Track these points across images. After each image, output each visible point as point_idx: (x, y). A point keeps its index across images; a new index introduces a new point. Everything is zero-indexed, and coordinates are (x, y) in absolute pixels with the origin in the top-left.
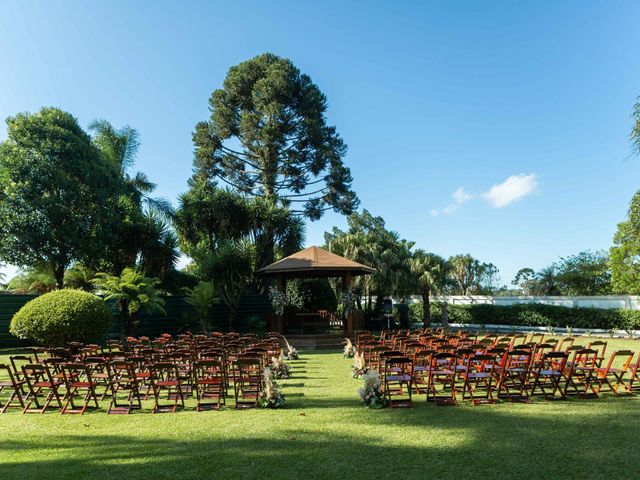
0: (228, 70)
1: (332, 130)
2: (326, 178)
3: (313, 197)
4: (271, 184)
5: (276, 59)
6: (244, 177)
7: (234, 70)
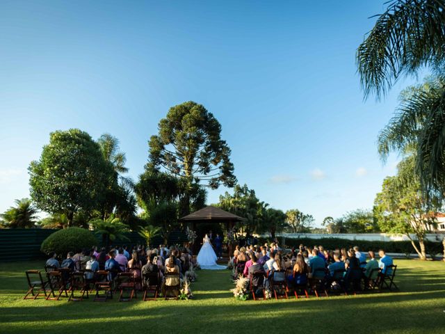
0: (169, 109)
1: (224, 142)
2: (220, 168)
3: (214, 177)
4: (190, 170)
5: (196, 104)
6: (175, 166)
7: (172, 109)
